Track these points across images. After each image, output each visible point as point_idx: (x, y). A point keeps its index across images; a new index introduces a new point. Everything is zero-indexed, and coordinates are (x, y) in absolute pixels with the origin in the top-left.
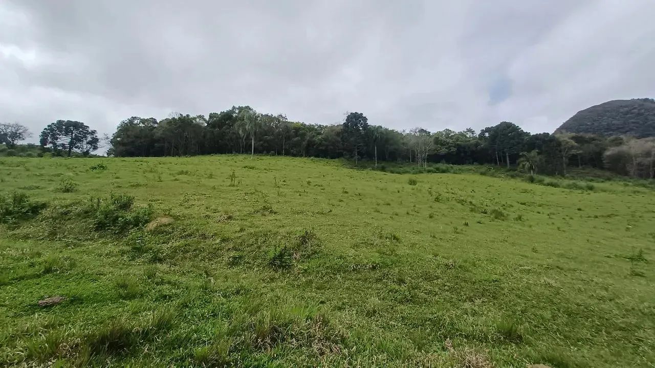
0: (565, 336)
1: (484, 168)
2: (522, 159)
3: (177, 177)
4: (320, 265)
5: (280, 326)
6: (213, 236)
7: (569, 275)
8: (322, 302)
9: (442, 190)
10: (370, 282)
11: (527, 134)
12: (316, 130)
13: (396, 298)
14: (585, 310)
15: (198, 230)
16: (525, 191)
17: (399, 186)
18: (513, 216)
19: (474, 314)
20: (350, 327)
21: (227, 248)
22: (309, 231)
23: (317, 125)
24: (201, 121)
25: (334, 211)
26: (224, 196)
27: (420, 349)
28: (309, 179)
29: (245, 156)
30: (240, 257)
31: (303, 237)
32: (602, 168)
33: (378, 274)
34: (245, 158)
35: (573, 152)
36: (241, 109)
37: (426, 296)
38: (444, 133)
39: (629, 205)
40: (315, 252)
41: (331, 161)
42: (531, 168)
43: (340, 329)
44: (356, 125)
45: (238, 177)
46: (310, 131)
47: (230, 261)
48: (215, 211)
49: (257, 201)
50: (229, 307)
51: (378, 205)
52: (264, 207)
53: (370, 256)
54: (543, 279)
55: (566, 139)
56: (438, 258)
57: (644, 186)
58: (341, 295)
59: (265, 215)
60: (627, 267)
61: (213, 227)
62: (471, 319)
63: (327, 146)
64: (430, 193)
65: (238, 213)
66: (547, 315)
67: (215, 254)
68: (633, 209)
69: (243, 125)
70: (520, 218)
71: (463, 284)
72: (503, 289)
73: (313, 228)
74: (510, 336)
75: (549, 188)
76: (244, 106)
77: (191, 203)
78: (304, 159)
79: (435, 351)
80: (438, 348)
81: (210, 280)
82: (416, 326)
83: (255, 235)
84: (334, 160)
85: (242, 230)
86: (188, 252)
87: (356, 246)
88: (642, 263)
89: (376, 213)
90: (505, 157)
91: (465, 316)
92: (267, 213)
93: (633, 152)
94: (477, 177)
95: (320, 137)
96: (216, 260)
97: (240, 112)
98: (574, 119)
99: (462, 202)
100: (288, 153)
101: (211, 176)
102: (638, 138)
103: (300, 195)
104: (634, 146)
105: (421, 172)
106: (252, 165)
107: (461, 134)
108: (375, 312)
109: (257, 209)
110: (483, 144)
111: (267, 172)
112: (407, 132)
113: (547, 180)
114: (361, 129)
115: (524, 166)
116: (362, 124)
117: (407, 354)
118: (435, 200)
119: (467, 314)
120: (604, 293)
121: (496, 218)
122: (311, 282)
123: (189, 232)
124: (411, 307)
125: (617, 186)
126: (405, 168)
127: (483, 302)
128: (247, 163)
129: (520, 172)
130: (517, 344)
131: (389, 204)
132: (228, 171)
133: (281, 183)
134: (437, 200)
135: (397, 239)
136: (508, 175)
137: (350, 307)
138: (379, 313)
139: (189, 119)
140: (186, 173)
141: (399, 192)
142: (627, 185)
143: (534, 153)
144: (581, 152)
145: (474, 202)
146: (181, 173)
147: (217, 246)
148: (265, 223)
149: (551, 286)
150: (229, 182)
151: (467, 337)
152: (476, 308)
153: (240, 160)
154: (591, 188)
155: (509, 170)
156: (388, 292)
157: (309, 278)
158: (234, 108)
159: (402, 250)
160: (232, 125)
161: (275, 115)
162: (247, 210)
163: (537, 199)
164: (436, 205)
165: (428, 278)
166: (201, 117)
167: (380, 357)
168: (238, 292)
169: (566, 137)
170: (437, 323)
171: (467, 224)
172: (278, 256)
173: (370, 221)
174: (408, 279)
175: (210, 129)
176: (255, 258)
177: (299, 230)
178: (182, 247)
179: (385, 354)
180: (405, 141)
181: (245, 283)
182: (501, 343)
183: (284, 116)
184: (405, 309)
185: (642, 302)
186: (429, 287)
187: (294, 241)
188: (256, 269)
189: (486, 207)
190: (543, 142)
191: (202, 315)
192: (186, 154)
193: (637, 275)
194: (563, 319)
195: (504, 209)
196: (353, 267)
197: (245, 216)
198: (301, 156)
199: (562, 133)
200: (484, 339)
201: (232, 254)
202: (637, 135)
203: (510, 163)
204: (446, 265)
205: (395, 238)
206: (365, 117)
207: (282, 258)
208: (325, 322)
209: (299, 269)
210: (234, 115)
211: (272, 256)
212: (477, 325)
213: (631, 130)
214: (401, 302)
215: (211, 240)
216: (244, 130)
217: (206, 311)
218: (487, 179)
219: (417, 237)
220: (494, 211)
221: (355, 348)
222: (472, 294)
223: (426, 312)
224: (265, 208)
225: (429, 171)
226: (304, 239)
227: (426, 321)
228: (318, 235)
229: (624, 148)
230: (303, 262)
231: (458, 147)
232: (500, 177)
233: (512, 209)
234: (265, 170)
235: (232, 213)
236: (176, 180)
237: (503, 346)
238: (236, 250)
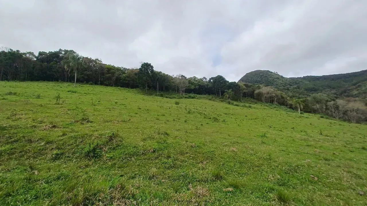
0: (238, 173)
1: (210, 97)
2: (226, 93)
3: (5, 97)
4: (121, 152)
5: (90, 196)
6: (38, 140)
7: (241, 145)
8: (122, 176)
9: (192, 107)
10: (152, 160)
11: (228, 82)
12: (122, 71)
13: (166, 166)
14: (246, 160)
15: (24, 137)
16: (227, 108)
17: (170, 105)
18: (222, 120)
19: (203, 169)
20: (138, 188)
21: (51, 148)
22: (115, 133)
23: (123, 68)
24: (31, 56)
25: (132, 120)
26: (50, 111)
27: (176, 192)
28: (117, 101)
29: (69, 83)
30: (62, 154)
31: (111, 137)
32: (254, 98)
33: (156, 154)
34: (69, 85)
35: (245, 91)
36: (66, 51)
37: (181, 163)
38: (193, 78)
39: (262, 114)
40: (118, 145)
41: (131, 90)
42: (229, 98)
43: (132, 190)
44: (147, 70)
45: (62, 98)
46: (118, 71)
47: (53, 157)
48: (41, 122)
49: (77, 115)
50: (50, 189)
51: (158, 116)
52: (83, 118)
53: (152, 145)
54: (232, 148)
55: (242, 85)
56: (188, 143)
57: (267, 106)
58: (134, 169)
59: (83, 124)
60: (260, 139)
61: (39, 133)
62: (201, 172)
63: (129, 81)
64: (186, 109)
65: (61, 124)
66: (232, 164)
67: (40, 153)
68: (263, 116)
69: (68, 63)
70: (224, 121)
71: (199, 155)
72: (215, 155)
73: (118, 131)
74: (218, 177)
75: (236, 107)
76: (69, 50)
77: (18, 117)
78: (113, 88)
79: (184, 192)
80: (186, 190)
81: (34, 173)
82: (175, 180)
83: (75, 138)
84: (133, 89)
85: (64, 135)
86: (14, 154)
87: (144, 140)
88: (265, 138)
89: (157, 121)
90: (219, 92)
91: (199, 171)
92: (84, 122)
93: (264, 92)
94: (207, 101)
95: (124, 75)
96: (40, 158)
97: (65, 54)
98: (244, 76)
99: (200, 114)
100: (102, 84)
101: (38, 97)
102: (266, 86)
103: (110, 110)
104: (265, 90)
105: (182, 98)
106: (75, 89)
107: (201, 80)
108: (153, 176)
109: (76, 119)
110: (210, 85)
111: (86, 95)
112: (175, 76)
113: (235, 103)
114: (150, 72)
115: (226, 96)
116: (150, 70)
117: (169, 196)
118: (188, 113)
119: (200, 170)
120: (252, 152)
121: (215, 121)
122: (115, 164)
123: (16, 138)
124: (173, 171)
125: (258, 106)
126: (173, 96)
127: (207, 162)
128: (70, 88)
129: (225, 99)
130: (220, 180)
131: (164, 115)
132: (55, 93)
133: (97, 102)
134: (189, 113)
135: (168, 135)
136: (220, 101)
137: (139, 176)
138: (156, 177)
139: (19, 53)
140: (15, 94)
141: (170, 108)
142: (262, 106)
143: (230, 91)
144: (247, 91)
145: (205, 113)
146: (10, 94)
147: (42, 148)
148: (84, 129)
149: (234, 151)
150: (55, 101)
151: (199, 181)
152: (204, 166)
153: (65, 86)
154: (250, 107)
155: (221, 98)
156: (162, 164)
157: (114, 162)
158: (60, 50)
159: (170, 140)
160: (59, 62)
161: (94, 58)
162: (69, 121)
163: (231, 112)
164: (188, 115)
165: (182, 153)
166: (30, 53)
167: (154, 201)
168: (58, 178)
169: (242, 84)
170: (185, 177)
171: (202, 125)
172: (92, 150)
173: (153, 125)
174: (172, 155)
175: (39, 63)
176: (74, 153)
177: (108, 132)
178: (8, 150)
179: (158, 199)
180: (174, 81)
181: (65, 171)
182: (214, 181)
183: (99, 59)
184: (169, 172)
185: (264, 154)
186: (183, 158)
187: (104, 140)
188: (74, 160)
189: (211, 116)
190: (233, 86)
191: (25, 200)
192: (16, 80)
193: (263, 143)
194: (238, 165)
195: (218, 117)
196: (142, 152)
197: (67, 125)
198: (112, 86)
199: (240, 82)
200: (206, 181)
201: (55, 152)
202: (265, 85)
203: (221, 95)
204: (191, 146)
205: (166, 134)
206: (152, 66)
207: (95, 151)
208: (122, 188)
209: (107, 157)
210: (61, 55)
211: (88, 150)
212: (204, 174)
213: (263, 83)
214: (168, 169)
215: (36, 143)
216: (69, 66)
217: (29, 196)
218: (212, 103)
219: (178, 133)
220: (214, 118)
221: (140, 199)
222: (202, 159)
223: (181, 172)
224: (83, 119)
225: (186, 98)
226: (111, 138)
227: (180, 177)
228: (121, 134)
229: (261, 90)
230: (110, 152)
231: (200, 85)
232: (217, 101)
233: (221, 117)
234: (85, 93)
235: (56, 123)
236: (4, 99)
237: (214, 183)
238: (59, 149)
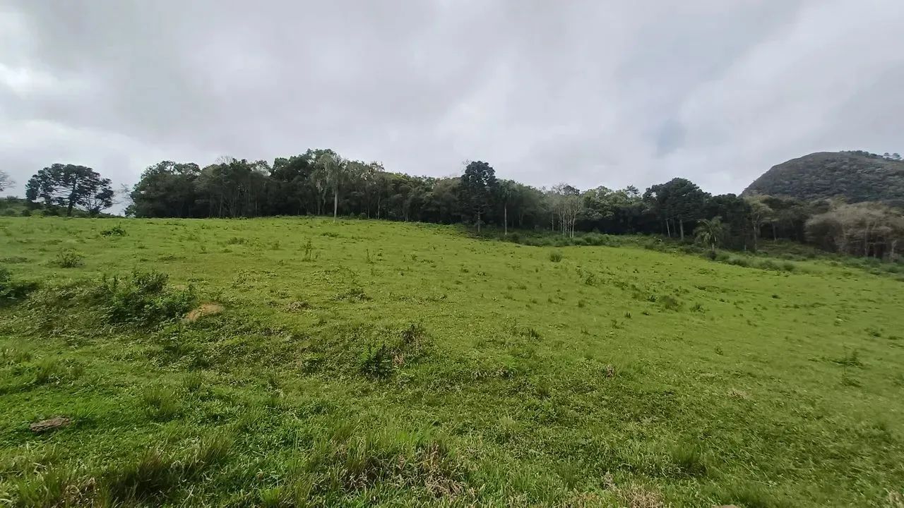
0: (761, 467)
1: (650, 241)
2: (700, 228)
3: (228, 247)
4: (432, 370)
5: (380, 458)
6: (280, 331)
7: (764, 385)
8: (436, 424)
9: (595, 268)
10: (501, 395)
11: (707, 195)
12: (424, 184)
13: (537, 417)
14: (786, 431)
15: (258, 323)
16: (704, 272)
17: (537, 263)
18: (690, 304)
19: (642, 437)
20: (476, 458)
21: (301, 348)
22: (416, 325)
23: (425, 178)
24: (262, 170)
25: (450, 298)
26: (295, 274)
27: (571, 487)
28: (414, 252)
29: (325, 218)
30: (320, 361)
31: (409, 333)
32: (803, 241)
33: (512, 383)
34: (324, 222)
35: (767, 220)
36: (319, 153)
37: (578, 414)
38: (597, 191)
39: (838, 291)
40: (425, 354)
41: (444, 228)
42: (711, 241)
43: (462, 461)
44: (479, 179)
45: (315, 248)
46: (416, 186)
47: (305, 366)
48: (284, 296)
49: (342, 282)
50: (306, 431)
51: (510, 288)
52: (353, 290)
53: (501, 359)
54: (732, 390)
55: (757, 202)
56: (593, 362)
57: (857, 266)
58: (461, 413)
59: (354, 302)
60: (838, 373)
61: (280, 318)
62: (638, 444)
63: (438, 207)
64: (579, 273)
65: (316, 299)
66: (738, 438)
67: (284, 356)
68: (843, 297)
69: (321, 176)
70: (698, 307)
71: (626, 397)
72: (678, 403)
73: (422, 320)
74: (689, 467)
75: (737, 268)
76: (323, 150)
77: (247, 284)
78: (406, 224)
79: (591, 490)
80: (596, 485)
81: (278, 394)
82: (564, 455)
83: (342, 329)
84: (447, 226)
85: (322, 323)
86: (246, 354)
87: (480, 345)
88: (856, 369)
89: (506, 300)
90: (678, 226)
91: (630, 441)
92: (356, 299)
93: (842, 221)
94: (640, 252)
95: (429, 194)
96: (285, 365)
97: (317, 158)
98: (764, 176)
99: (622, 285)
100: (384, 216)
101: (276, 247)
102: (850, 202)
103: (402, 275)
104: (845, 213)
105: (567, 244)
106: (334, 230)
107: (621, 194)
108: (508, 436)
109: (341, 292)
110: (649, 208)
111: (355, 241)
112: (549, 189)
113: (734, 257)
114: (486, 184)
115: (702, 237)
116: (487, 177)
117: (555, 494)
118: (586, 283)
119: (632, 438)
120: (809, 409)
121: (667, 307)
122: (420, 395)
123: (247, 325)
124: (556, 429)
125: (822, 265)
126: (546, 238)
127: (653, 421)
128: (327, 229)
129: (699, 245)
130: (698, 478)
131: (524, 288)
132: (301, 239)
133: (376, 257)
134: (589, 282)
135: (537, 336)
136: (681, 250)
137: (474, 429)
138: (514, 438)
139: (245, 166)
140: (241, 241)
141: (537, 271)
142: (835, 265)
143: (716, 220)
144: (775, 220)
145: (637, 285)
146: (234, 241)
147: (287, 345)
148: (356, 313)
149: (742, 400)
150: (303, 255)
151: (633, 470)
152: (644, 430)
153: (319, 224)
154: (789, 268)
155: (682, 244)
156: (526, 409)
157: (417, 390)
158: (309, 151)
159: (543, 352)
160: (306, 176)
161: (368, 162)
162: (328, 295)
163: (720, 282)
164: (587, 290)
165: (579, 389)
166: (262, 163)
167: (518, 498)
168: (318, 410)
169: (757, 200)
170: (592, 451)
171: (628, 316)
172: (374, 359)
173: (499, 311)
174: (552, 391)
175: (276, 181)
176: (340, 362)
177: (402, 324)
178: (237, 346)
179: (525, 495)
180: (545, 201)
181: (327, 397)
182: (678, 477)
183: (379, 164)
184: (550, 432)
185: (859, 420)
186: (580, 402)
187: (394, 339)
188: (342, 377)
189: (654, 293)
190: (727, 207)
191: (269, 443)
192: (240, 215)
193: (851, 384)
194: (757, 443)
195: (678, 295)
196: (478, 374)
197: (326, 302)
198: (403, 220)
199: (751, 194)
200: (655, 472)
201: (309, 356)
202: (849, 198)
203: (685, 234)
204: (603, 371)
205: (534, 334)
206: (491, 168)
207: (380, 362)
208: (442, 452)
209: (403, 377)
210: (310, 162)
211: (365, 359)
212: (646, 453)
213: (840, 192)
214: (544, 423)
215: (278, 336)
216: (324, 183)
217: (274, 437)
218: (654, 255)
219: (563, 333)
220: (665, 298)
221: (483, 486)
222: (638, 411)
223: (576, 435)
224: (354, 293)
225: (578, 243)
226: (410, 335)
227: (578, 448)
228: (429, 329)
229: (831, 216)
230: (409, 367)
231: (617, 211)
232: (671, 252)
233: (688, 296)
234: (353, 238)
235: (308, 299)
236: (226, 251)
237: (681, 482)
238: (314, 351)
